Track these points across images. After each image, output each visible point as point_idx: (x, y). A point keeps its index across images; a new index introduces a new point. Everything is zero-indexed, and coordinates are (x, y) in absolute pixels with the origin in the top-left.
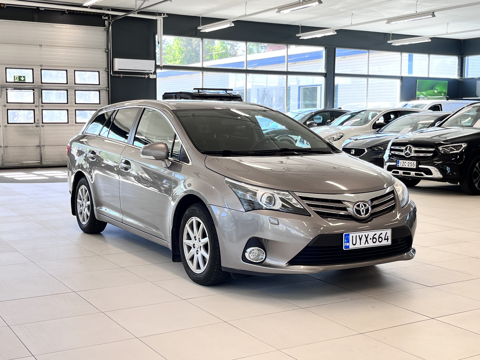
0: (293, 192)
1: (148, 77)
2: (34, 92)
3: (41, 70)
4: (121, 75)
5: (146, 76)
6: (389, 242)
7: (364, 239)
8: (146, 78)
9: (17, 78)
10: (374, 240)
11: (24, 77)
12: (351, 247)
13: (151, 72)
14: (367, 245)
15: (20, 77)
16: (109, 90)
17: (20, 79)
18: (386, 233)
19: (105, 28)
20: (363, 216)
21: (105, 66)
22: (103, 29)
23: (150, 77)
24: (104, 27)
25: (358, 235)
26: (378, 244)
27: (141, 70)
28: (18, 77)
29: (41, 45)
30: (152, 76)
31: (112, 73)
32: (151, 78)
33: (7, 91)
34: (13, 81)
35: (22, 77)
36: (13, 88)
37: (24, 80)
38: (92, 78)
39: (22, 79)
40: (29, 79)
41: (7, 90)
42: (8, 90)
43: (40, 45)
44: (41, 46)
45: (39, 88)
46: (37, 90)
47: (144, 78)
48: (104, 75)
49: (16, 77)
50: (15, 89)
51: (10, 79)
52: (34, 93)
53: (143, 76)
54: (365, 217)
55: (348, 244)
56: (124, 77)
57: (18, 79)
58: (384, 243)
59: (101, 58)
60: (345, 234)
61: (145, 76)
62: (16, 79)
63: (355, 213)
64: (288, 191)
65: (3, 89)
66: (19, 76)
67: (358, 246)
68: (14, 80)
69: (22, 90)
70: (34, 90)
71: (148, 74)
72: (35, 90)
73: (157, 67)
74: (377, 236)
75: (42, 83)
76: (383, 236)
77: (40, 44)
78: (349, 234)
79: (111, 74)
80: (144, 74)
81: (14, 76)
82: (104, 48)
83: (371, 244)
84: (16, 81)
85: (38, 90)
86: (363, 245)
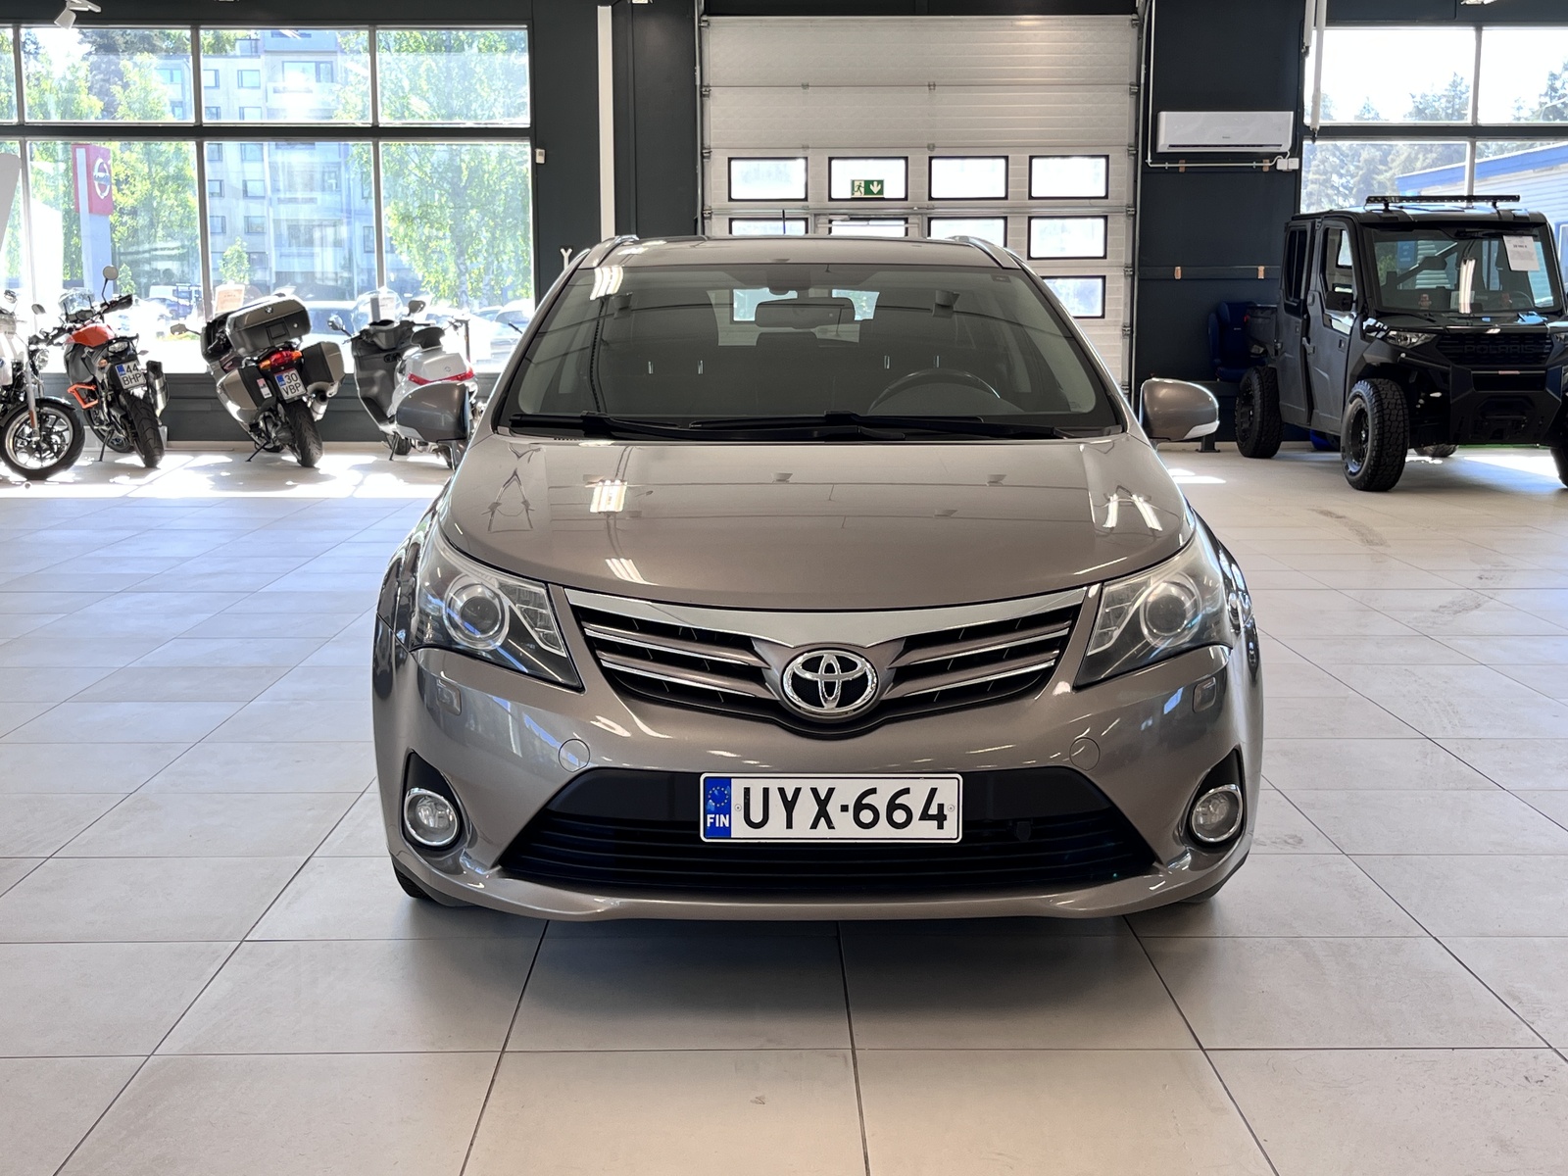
0: (565, 587)
1: (1270, 167)
2: (907, 225)
3: (931, 158)
4: (1182, 165)
5: (1267, 164)
6: (951, 831)
7: (806, 808)
8: (1266, 170)
9: (860, 186)
10: (866, 816)
11: (881, 182)
12: (740, 831)
13: (1282, 149)
14: (822, 832)
15: (868, 183)
16: (1135, 215)
17: (868, 190)
18: (933, 791)
19: (1135, 16)
20: (830, 707)
21: (1128, 137)
22: (1128, 23)
23: (1279, 168)
24: (1130, 17)
25: (774, 786)
26: (883, 832)
27: (1248, 146)
28: (863, 185)
29: (934, 85)
30: (1283, 165)
31: (1149, 160)
32: (1281, 171)
33: (830, 225)
34: (849, 196)
35: (875, 183)
36: (846, 216)
37: (881, 192)
38: (1084, 176)
39: (875, 188)
40: (894, 189)
41: (830, 222)
42: (834, 223)
43: (929, 86)
44: (932, 86)
45: (921, 214)
46: (916, 221)
47: (1259, 170)
48: (1123, 165)
49: (856, 183)
50: (852, 219)
51: (841, 190)
52: (907, 229)
53: (1254, 164)
54: (839, 714)
55: (723, 820)
56: (1188, 170)
57: (862, 190)
58: (922, 831)
59: (1118, 111)
60: (706, 778)
61: (1262, 162)
62: (856, 189)
63: (789, 690)
64: (546, 583)
65: (820, 221)
66: (866, 182)
67: (775, 830)
68: (853, 194)
69: (871, 223)
70: (906, 220)
71: (1272, 156)
72: (909, 221)
73: (1301, 132)
74: (880, 801)
75: (931, 198)
76: (916, 802)
77: (932, 80)
78: (730, 778)
79: (1145, 164)
80: (1259, 157)
81: (853, 182)
82: (1128, 82)
83: (845, 829)
84: (857, 195)
85: (919, 219)
86: (803, 830)
